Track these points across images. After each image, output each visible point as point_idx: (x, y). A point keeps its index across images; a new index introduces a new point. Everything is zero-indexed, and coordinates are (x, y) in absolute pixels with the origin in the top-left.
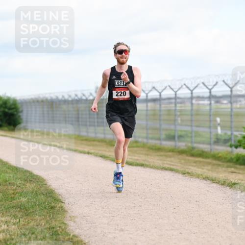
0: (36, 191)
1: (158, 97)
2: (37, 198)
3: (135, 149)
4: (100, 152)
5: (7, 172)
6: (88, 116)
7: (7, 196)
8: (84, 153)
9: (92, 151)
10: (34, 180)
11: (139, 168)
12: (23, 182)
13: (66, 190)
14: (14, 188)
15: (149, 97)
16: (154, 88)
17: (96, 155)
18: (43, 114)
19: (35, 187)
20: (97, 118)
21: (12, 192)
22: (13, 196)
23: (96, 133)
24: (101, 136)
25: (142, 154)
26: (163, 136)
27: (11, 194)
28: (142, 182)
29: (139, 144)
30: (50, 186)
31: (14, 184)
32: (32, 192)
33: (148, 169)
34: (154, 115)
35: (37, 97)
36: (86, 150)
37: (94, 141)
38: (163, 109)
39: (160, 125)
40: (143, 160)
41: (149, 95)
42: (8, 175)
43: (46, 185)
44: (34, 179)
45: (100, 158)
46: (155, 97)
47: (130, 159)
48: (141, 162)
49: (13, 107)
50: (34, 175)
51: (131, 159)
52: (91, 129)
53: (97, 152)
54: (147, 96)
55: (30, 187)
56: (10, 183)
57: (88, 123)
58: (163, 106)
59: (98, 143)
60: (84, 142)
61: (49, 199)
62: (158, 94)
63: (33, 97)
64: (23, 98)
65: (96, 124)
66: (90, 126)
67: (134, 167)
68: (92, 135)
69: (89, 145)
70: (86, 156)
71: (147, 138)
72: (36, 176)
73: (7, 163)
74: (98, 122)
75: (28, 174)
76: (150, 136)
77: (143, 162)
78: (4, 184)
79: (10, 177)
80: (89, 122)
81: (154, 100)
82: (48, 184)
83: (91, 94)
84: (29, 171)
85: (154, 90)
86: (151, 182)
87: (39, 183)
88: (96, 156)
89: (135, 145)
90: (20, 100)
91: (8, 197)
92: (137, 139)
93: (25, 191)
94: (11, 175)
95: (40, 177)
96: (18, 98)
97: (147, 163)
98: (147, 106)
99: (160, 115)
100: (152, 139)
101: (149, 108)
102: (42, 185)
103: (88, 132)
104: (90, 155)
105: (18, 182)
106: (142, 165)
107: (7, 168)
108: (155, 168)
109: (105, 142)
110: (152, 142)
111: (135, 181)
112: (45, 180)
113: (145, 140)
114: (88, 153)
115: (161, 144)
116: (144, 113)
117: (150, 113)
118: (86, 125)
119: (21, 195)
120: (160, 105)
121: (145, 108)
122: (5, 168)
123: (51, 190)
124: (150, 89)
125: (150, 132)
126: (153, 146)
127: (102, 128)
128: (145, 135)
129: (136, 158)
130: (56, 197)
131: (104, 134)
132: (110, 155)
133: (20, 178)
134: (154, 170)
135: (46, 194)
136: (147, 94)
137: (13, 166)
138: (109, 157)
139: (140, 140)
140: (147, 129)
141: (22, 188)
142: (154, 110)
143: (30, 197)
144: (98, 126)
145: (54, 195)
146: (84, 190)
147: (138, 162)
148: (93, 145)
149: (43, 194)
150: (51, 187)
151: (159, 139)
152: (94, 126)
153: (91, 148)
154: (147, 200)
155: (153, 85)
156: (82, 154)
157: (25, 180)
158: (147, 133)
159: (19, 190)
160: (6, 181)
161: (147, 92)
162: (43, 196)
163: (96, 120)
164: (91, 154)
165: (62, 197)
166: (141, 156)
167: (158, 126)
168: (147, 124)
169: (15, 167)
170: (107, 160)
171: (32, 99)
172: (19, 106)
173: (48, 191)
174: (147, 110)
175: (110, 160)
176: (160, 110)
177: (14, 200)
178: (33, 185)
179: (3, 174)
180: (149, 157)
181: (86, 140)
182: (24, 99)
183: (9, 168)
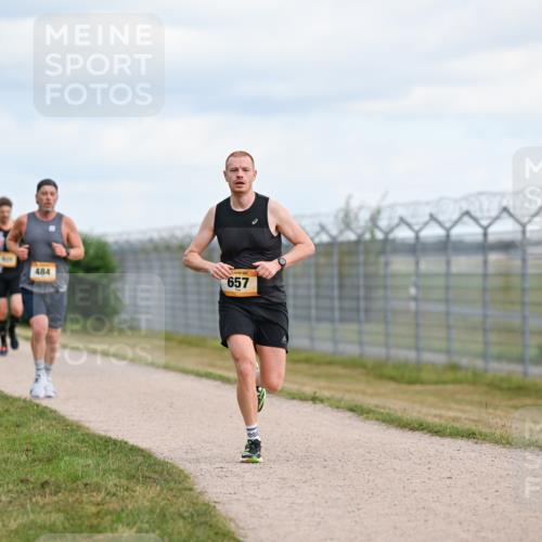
0: (162, 509)
1: (518, 237)
2: (164, 526)
3: (450, 387)
4: (348, 397)
5: (76, 453)
6: (313, 292)
7: (78, 522)
8: (303, 398)
9: (326, 394)
10: (156, 476)
11: (461, 443)
12: (124, 482)
13: (249, 506)
14: (99, 499)
15: (491, 238)
16: (505, 209)
17: (337, 405)
18: (184, 284)
19: (159, 495)
20: (341, 298)
21: (94, 509)
22: (95, 522)
23: (335, 342)
24: (351, 350)
25: (471, 403)
26: (532, 352)
27: (89, 517)
28: (471, 484)
29: (460, 375)
30: (201, 493)
31: (98, 488)
32: (152, 511)
33: (486, 448)
34: (506, 289)
35: (165, 235)
36: (308, 390)
37: (330, 363)
38: (531, 271)
39: (524, 318)
40: (474, 421)
41: (491, 230)
42: (81, 461)
43: (191, 489)
44: (155, 472)
45: (350, 414)
46: (507, 237)
47: (435, 416)
48: (467, 426)
49: (97, 263)
50: (158, 463)
51: (441, 417)
52: (323, 329)
53: (338, 395)
54: (485, 235)
55: (144, 495)
56: (86, 485)
57: (313, 312)
58: (530, 262)
59: (341, 371)
60: (304, 367)
61: (200, 532)
62: (518, 228)
63: (155, 236)
64: (125, 237)
65: (337, 314)
66: (319, 320)
67: (447, 441)
68: (325, 347)
69: (316, 376)
70: (308, 407)
71: (485, 356)
72: (163, 464)
73: (79, 427)
74: (342, 309)
75: (140, 459)
76: (494, 350)
77: (474, 428)
78: (70, 486)
79: (89, 465)
80: (317, 308)
81: (506, 246)
82: (198, 488)
83: (323, 228)
84: (142, 451)
85: (505, 215)
86: (497, 482)
87: (172, 484)
88: (338, 408)
89: (450, 375)
90: (116, 243)
91: (80, 526)
92: (456, 359)
93: (130, 507)
94: (90, 462)
95: (173, 467)
96: (110, 239)
97: (485, 430)
98: (485, 262)
99: (524, 290)
100: (499, 358)
101: (491, 270)
102: (180, 490)
103: (312, 339)
104: (319, 406)
105: (111, 482)
106: (470, 435)
107: (77, 441)
108: (508, 443)
109: (364, 366)
110: (500, 369)
111: (448, 482)
112: (186, 477)
113: (479, 363)
114: (314, 399)
115: (525, 374)
116: (478, 282)
117: (493, 282)
118: (308, 318)
119: (119, 520)
120: (524, 260)
121: (480, 270)
122: (72, 442)
123: (205, 504)
124: (494, 213)
125: (493, 337)
126: (502, 380)
127: (354, 327)
128: (478, 348)
129: (452, 414)
130: (220, 525)
131: (361, 343)
132: (377, 406)
133: (118, 471)
134: (504, 450)
135: (192, 515)
136: (485, 229)
137: (94, 435)
138: (374, 412)
139: (464, 361)
140: (485, 331)
141: (123, 499)
142: (506, 275)
143: (146, 526)
144: (342, 320)
145: (214, 520)
146: (302, 505)
147: (457, 425)
148: (328, 377)
149: (184, 518)
150: (206, 498)
151: (521, 360)
152: (332, 321)
153: (322, 383)
154: (484, 538)
155: (505, 203)
156: (295, 402)
157: (131, 477)
158: (486, 344)
159: (114, 505)
160: (75, 479)
161: (485, 223)
162: (181, 523)
163: (337, 303)
164: (322, 401)
165: (237, 526)
166: (469, 408)
167: (517, 322)
168: (485, 316)
169: (101, 438)
170: (367, 418)
171: (151, 240)
172: (114, 261)
173: (196, 508)
174: (485, 276)
175: (377, 419)
176: (523, 275)
177: (100, 532)
178: (153, 491)
179: (66, 458)
180: (491, 411)
181: (307, 361)
182: (127, 242)
183: (83, 441)
